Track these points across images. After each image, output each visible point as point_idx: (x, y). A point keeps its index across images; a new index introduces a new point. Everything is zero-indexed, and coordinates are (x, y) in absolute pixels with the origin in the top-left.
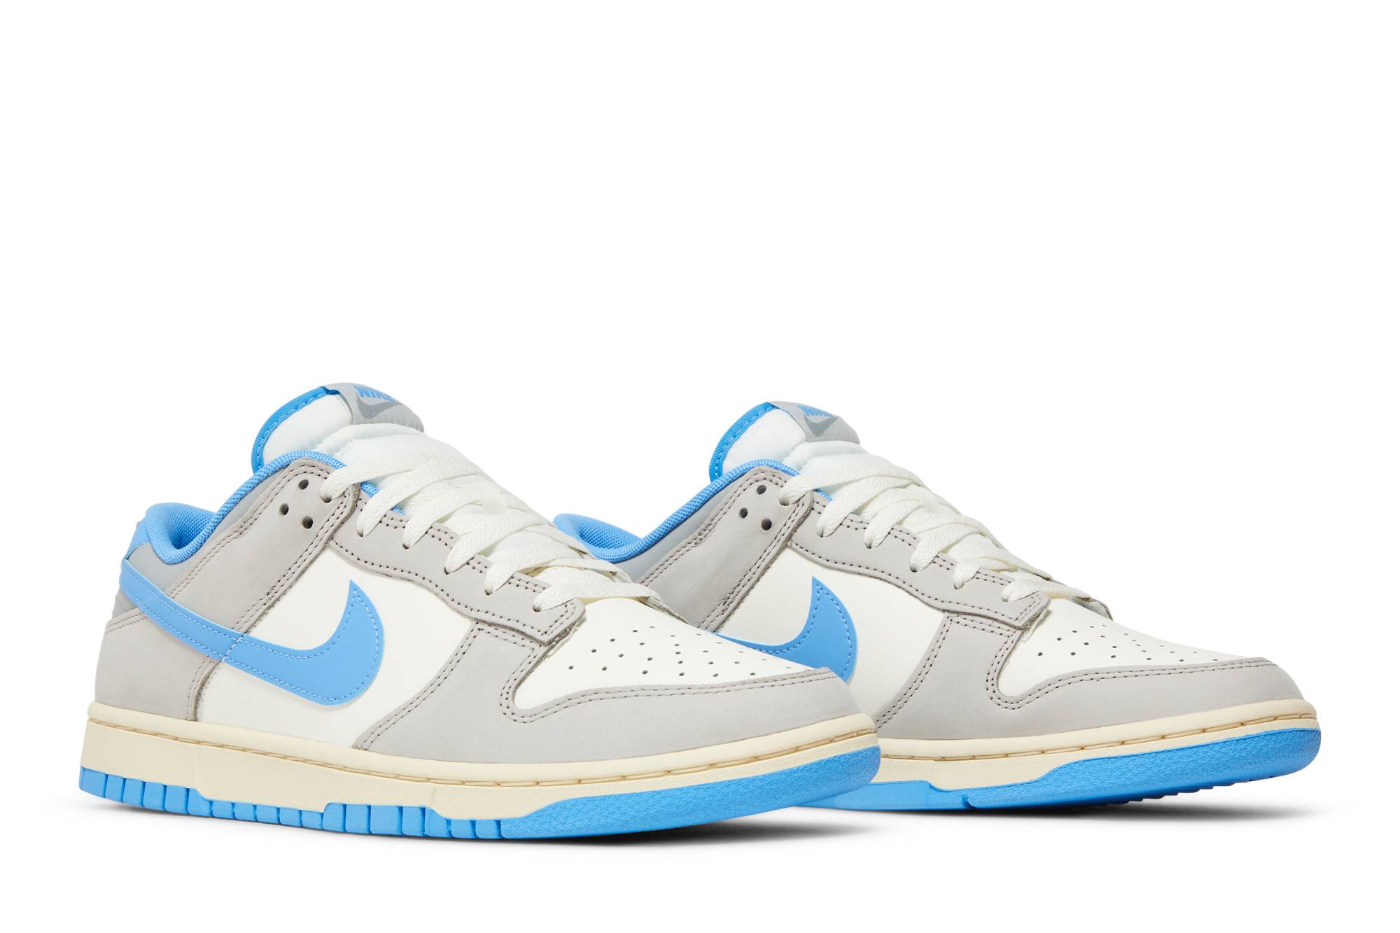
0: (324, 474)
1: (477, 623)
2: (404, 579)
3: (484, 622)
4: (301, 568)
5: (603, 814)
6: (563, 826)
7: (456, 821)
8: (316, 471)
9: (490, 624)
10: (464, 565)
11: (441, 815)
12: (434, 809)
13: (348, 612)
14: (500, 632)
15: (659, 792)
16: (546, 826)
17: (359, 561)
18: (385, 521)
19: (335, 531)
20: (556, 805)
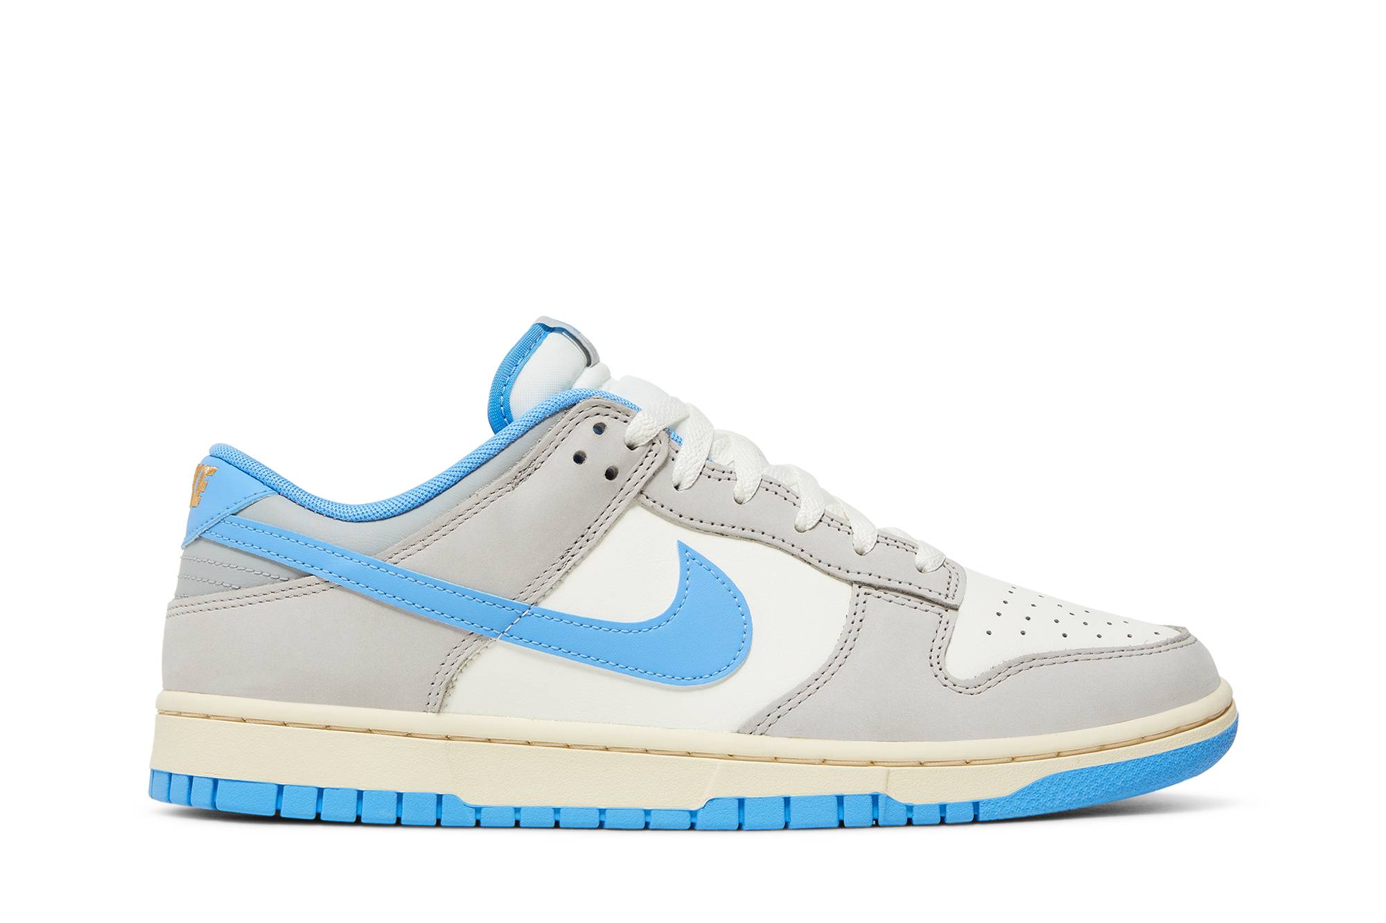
0: (622, 417)
1: (860, 587)
2: (746, 539)
3: (870, 585)
4: (604, 528)
5: (1092, 787)
6: (1052, 802)
7: (920, 807)
8: (612, 412)
9: (878, 588)
10: (818, 523)
11: (900, 801)
12: (889, 795)
13: (684, 578)
14: (890, 596)
15: (1143, 760)
16: (1034, 804)
17: (679, 519)
18: (706, 471)
19: (647, 484)
20: (1044, 780)
